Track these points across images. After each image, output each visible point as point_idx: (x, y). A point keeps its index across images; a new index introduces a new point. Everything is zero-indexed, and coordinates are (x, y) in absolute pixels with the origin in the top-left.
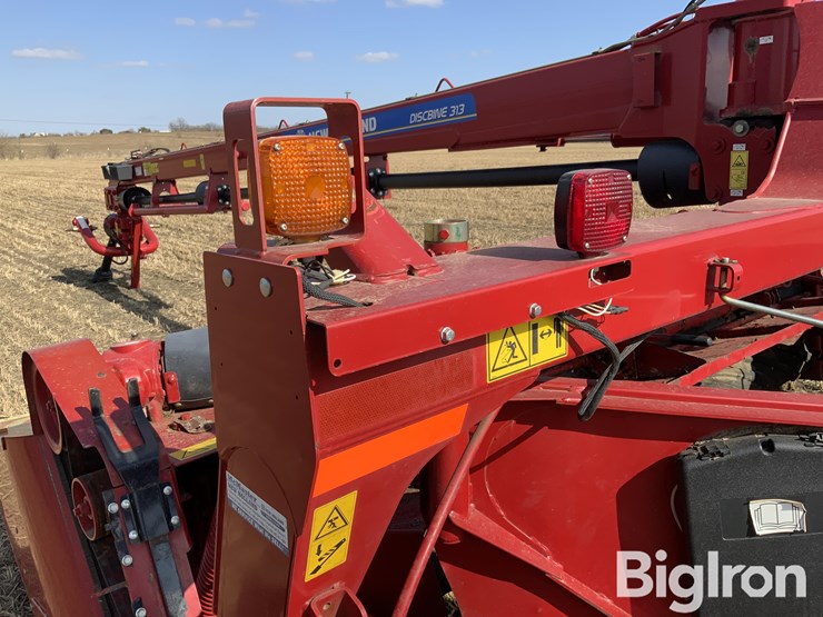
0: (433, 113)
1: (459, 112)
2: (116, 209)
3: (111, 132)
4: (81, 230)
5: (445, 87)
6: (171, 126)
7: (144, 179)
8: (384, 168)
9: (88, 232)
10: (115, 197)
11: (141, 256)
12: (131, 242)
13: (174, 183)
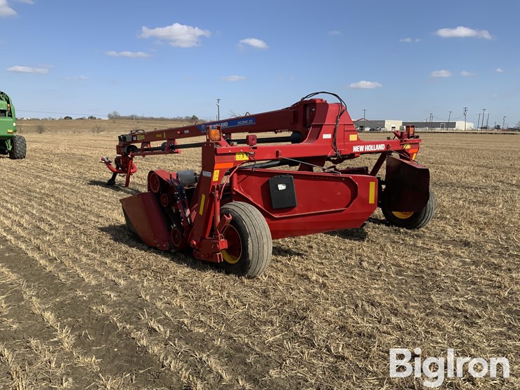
0: (244, 122)
1: (251, 122)
2: (122, 154)
3: (71, 118)
4: (106, 163)
5: (248, 115)
6: (109, 116)
7: (137, 142)
8: (230, 138)
9: (108, 164)
10: (122, 149)
11: (131, 174)
12: (127, 168)
13: (149, 143)
